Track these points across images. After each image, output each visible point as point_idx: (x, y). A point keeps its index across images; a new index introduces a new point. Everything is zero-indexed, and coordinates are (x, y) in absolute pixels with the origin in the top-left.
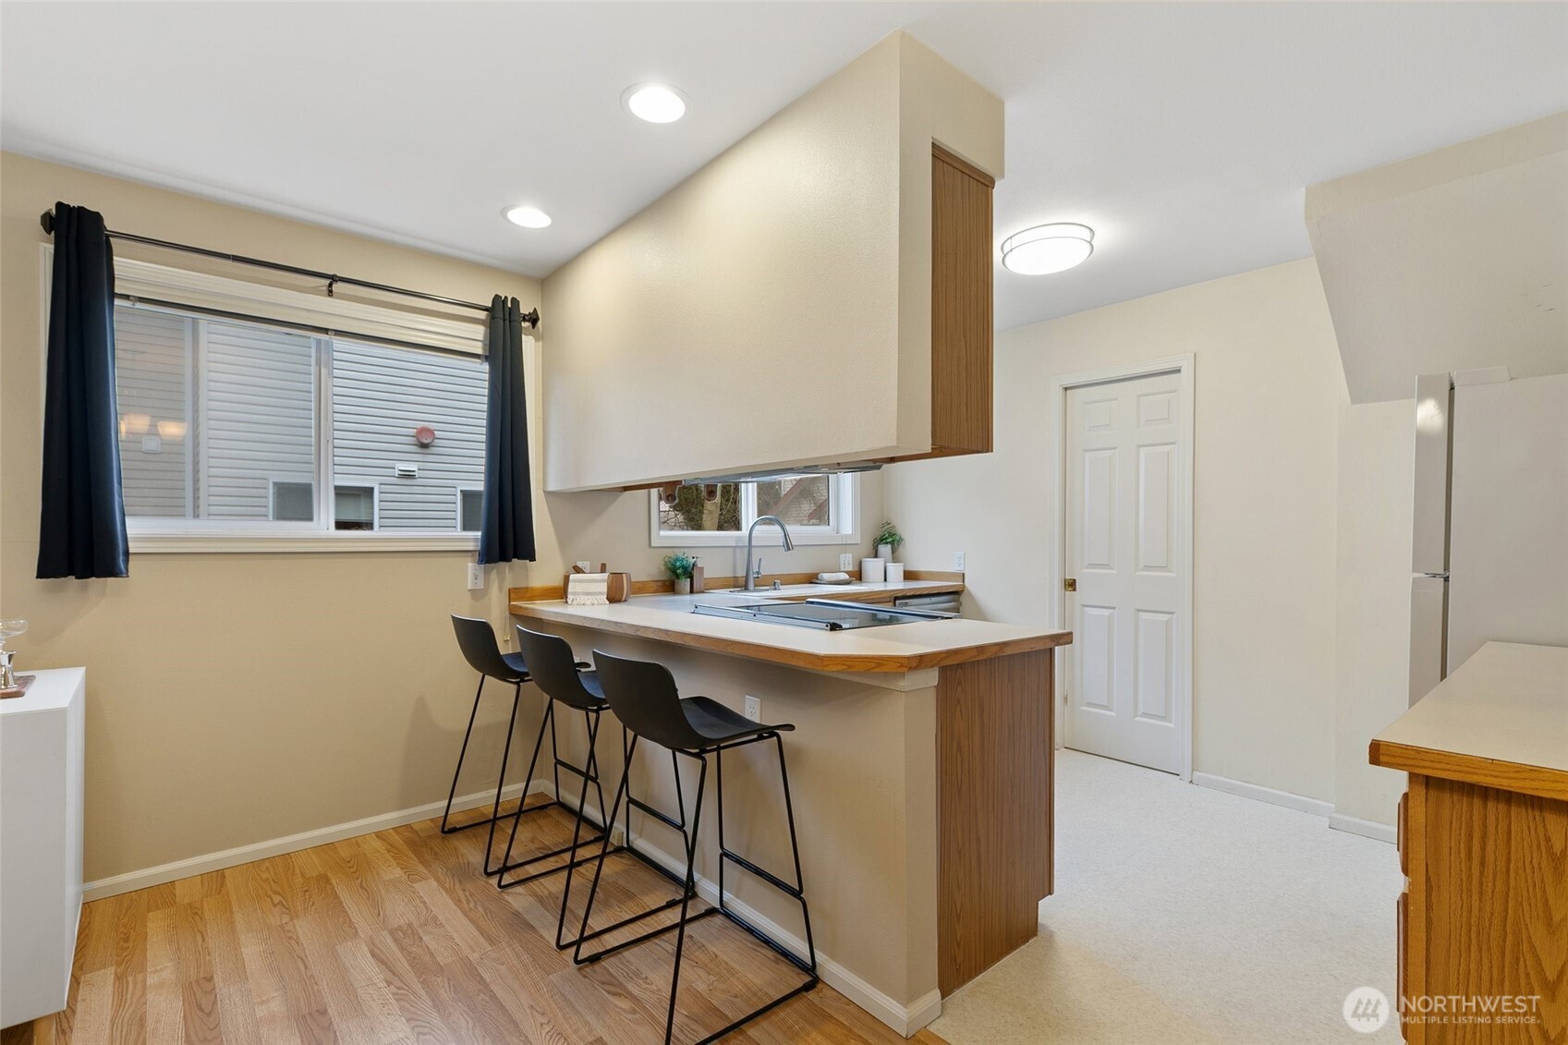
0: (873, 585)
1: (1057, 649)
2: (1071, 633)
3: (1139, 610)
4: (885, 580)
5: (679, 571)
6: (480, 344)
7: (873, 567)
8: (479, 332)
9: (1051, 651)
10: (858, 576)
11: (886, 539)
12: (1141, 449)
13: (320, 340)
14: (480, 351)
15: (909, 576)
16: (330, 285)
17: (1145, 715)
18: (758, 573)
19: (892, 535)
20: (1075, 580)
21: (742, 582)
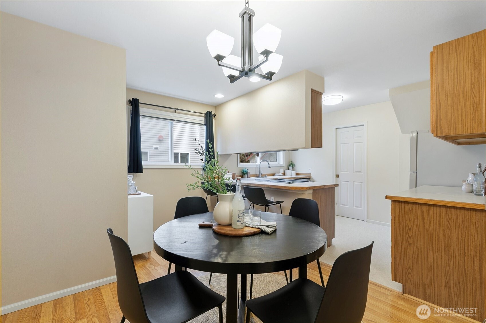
0: (288, 176)
1: (335, 187)
2: (338, 184)
3: (354, 182)
4: (291, 175)
5: (245, 173)
6: (203, 122)
7: (288, 172)
8: (203, 119)
9: (334, 188)
10: (284, 174)
11: (291, 165)
12: (355, 144)
13: (171, 122)
14: (203, 123)
15: (297, 174)
16: (175, 110)
17: (356, 207)
18: (262, 173)
19: (292, 164)
20: (339, 175)
21: (258, 175)
